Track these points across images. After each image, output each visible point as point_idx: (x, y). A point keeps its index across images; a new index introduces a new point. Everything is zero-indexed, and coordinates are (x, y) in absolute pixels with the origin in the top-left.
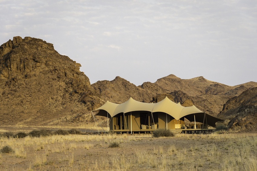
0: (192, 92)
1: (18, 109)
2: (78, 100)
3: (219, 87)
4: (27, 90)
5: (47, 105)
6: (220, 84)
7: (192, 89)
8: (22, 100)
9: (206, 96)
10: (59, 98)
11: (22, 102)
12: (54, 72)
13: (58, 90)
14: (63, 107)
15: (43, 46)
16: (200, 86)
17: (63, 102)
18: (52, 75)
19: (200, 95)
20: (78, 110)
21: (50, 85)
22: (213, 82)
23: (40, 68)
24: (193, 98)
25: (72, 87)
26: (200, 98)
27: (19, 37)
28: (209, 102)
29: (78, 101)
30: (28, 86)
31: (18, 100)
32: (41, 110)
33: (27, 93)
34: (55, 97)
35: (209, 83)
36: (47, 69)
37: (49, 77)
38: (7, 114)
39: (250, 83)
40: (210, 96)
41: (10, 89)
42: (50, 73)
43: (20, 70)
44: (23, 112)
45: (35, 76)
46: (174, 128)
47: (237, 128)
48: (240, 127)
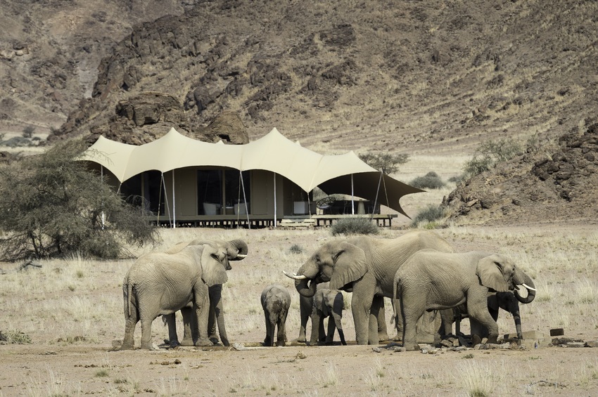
46: (289, 211)
47: (479, 212)
48: (486, 211)
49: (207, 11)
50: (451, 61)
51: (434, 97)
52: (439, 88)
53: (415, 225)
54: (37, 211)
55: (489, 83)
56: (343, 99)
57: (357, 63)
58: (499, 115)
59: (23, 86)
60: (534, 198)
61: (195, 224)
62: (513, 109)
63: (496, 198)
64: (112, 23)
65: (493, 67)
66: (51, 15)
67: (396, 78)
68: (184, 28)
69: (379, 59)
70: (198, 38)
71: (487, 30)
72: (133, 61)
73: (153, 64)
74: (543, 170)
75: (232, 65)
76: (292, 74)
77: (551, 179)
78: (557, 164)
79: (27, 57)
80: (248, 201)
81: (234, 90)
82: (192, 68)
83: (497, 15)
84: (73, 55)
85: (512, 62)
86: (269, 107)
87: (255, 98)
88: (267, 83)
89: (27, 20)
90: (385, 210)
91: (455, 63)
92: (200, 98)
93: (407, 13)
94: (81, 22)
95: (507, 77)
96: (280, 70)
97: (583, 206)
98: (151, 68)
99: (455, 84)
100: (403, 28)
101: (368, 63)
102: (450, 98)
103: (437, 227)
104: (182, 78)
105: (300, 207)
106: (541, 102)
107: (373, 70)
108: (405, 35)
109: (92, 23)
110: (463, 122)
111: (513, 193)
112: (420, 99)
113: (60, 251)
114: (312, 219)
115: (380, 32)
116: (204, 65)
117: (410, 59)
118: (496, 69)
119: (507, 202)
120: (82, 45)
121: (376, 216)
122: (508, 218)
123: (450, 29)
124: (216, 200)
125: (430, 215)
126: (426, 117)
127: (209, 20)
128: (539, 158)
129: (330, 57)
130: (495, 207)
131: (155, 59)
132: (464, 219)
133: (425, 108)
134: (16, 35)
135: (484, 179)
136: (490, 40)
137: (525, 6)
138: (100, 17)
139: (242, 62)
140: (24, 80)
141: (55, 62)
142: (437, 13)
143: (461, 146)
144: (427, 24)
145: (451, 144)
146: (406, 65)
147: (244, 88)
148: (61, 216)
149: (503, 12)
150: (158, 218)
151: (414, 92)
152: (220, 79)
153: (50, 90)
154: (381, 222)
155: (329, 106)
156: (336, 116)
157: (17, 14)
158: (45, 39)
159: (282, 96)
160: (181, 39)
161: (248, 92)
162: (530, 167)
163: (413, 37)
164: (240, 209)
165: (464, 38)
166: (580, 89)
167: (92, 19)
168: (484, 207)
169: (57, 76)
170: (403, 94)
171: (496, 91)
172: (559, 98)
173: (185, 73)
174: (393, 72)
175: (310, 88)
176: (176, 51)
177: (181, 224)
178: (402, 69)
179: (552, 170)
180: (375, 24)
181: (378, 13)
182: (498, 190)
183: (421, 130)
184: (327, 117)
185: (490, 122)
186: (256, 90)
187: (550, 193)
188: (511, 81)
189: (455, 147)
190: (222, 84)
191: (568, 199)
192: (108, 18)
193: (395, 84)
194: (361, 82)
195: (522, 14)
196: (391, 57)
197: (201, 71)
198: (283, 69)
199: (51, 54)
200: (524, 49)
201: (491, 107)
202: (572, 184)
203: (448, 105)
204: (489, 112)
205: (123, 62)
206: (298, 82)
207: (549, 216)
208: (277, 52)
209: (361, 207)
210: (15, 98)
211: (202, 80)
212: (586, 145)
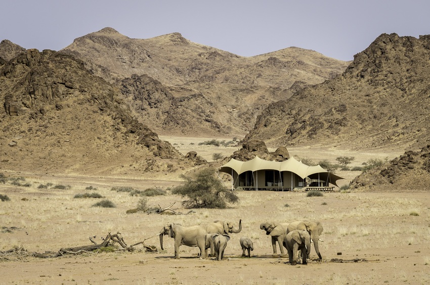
0: (156, 70)
1: (56, 151)
2: (136, 141)
3: (218, 58)
4: (62, 126)
5: (93, 146)
6: (220, 52)
7: (156, 63)
8: (59, 140)
9: (199, 86)
10: (109, 138)
11: (59, 142)
12: (92, 101)
13: (104, 126)
14: (117, 151)
15: (72, 64)
16: (173, 55)
17: (115, 144)
18: (91, 105)
19: (185, 84)
20: (142, 155)
21: (91, 120)
22: (204, 48)
23: (73, 95)
24: (171, 90)
25: (123, 123)
26: (186, 90)
27: (35, 49)
28: (206, 100)
29: (137, 144)
30: (62, 121)
31: (53, 140)
32: (87, 154)
33: (63, 130)
34: (102, 136)
35: (195, 49)
36: (82, 97)
37: (87, 109)
38: (45, 158)
39: (290, 50)
40: (207, 87)
41: (38, 124)
42: (88, 103)
43: (47, 98)
44: (63, 155)
45: (69, 107)
46: (297, 185)
47: (361, 187)
48: (364, 187)
49: (295, 99)
50: (381, 118)
51: (374, 131)
52: (376, 128)
53: (339, 191)
54: (198, 192)
55: (394, 126)
56: (342, 131)
57: (348, 119)
58: (396, 138)
59: (235, 122)
60: (380, 183)
61: (265, 189)
62: (401, 136)
63: (367, 182)
64: (267, 99)
65: (395, 120)
66: (246, 96)
67: (361, 124)
68: (287, 105)
69: (355, 117)
70: (292, 109)
71: (394, 107)
72: (268, 117)
73: (275, 118)
74: (384, 173)
75: (303, 119)
76: (324, 122)
77: (387, 176)
78: (389, 171)
79: (237, 111)
80: (283, 181)
81: (304, 128)
82: (289, 119)
83: (397, 102)
84: (253, 110)
85: (402, 119)
86: (316, 134)
87: (311, 131)
88: (315, 125)
89: (237, 98)
90: (331, 185)
91: (382, 119)
92: (292, 130)
93: (366, 101)
94: (256, 99)
95: (400, 124)
96: (320, 121)
97: (397, 186)
98: (275, 119)
99: (382, 126)
100: (364, 106)
101: (351, 118)
102: (380, 132)
103: (347, 192)
104: (286, 123)
105: (301, 184)
106: (411, 134)
107: (353, 121)
108: (365, 109)
109: (260, 99)
110: (383, 140)
111: (373, 181)
112: (370, 132)
113: (205, 205)
114: (305, 188)
115: (356, 107)
116: (293, 118)
117: (366, 117)
118: (396, 121)
119: (371, 184)
120: (256, 107)
121: (328, 187)
122: (371, 190)
123: (381, 107)
124: (271, 181)
125: (345, 188)
126: (371, 138)
127: (296, 103)
128: (383, 168)
129: (338, 116)
130: (367, 186)
131: (276, 116)
132: (356, 190)
133: (371, 135)
134: (233, 103)
135: (364, 176)
136: (394, 111)
137: (407, 99)
138: (263, 97)
139: (307, 118)
140: (235, 119)
141: (247, 113)
142: (376, 101)
143: (382, 149)
144: (372, 105)
145: (379, 148)
146: (365, 119)
147: (307, 127)
148: (206, 194)
149: (400, 101)
150: (251, 187)
151: (367, 129)
152: (299, 124)
153: (244, 123)
154: (329, 189)
155: (337, 134)
156: (340, 137)
157: (234, 96)
158: (243, 105)
159: (321, 130)
160: (285, 109)
161: (308, 128)
162: (380, 171)
163: (368, 110)
164: (280, 184)
165: (386, 110)
166: (425, 129)
167: (260, 98)
168: (363, 186)
169: (247, 118)
170: (363, 130)
171: (396, 129)
172: (417, 133)
173: (287, 121)
174: (360, 122)
175: (331, 127)
176: (284, 113)
177: (259, 189)
178: (363, 121)
179: (387, 173)
180: (355, 105)
181: (355, 101)
182: (368, 180)
183: (369, 143)
184: (336, 137)
185: (393, 141)
186: (311, 127)
187: (386, 181)
188: (402, 126)
189: (380, 150)
190: (299, 125)
191: (392, 183)
192: (266, 98)
193: (360, 126)
194: (349, 125)
195: (406, 102)
196: (359, 116)
197: (292, 120)
198: (321, 120)
199: (245, 110)
200: (406, 114)
201: (393, 135)
202: (394, 178)
203: (379, 134)
204: (393, 137)
205: (265, 117)
206: (326, 125)
207: (385, 189)
208: (319, 114)
209: (322, 184)
210: (232, 126)
211: (293, 124)
212: (399, 164)
